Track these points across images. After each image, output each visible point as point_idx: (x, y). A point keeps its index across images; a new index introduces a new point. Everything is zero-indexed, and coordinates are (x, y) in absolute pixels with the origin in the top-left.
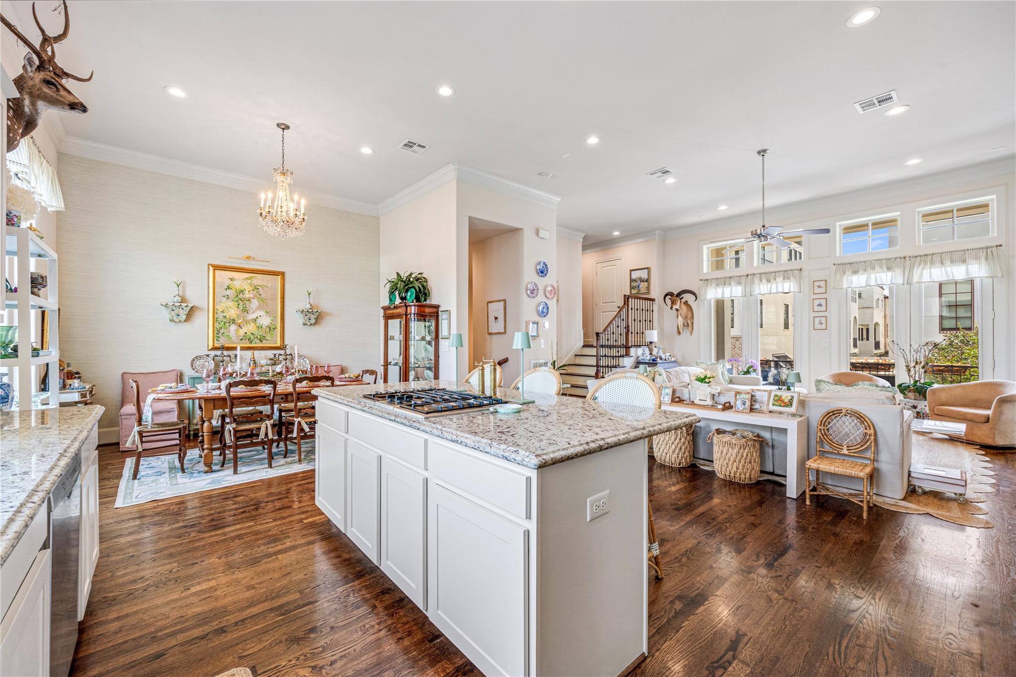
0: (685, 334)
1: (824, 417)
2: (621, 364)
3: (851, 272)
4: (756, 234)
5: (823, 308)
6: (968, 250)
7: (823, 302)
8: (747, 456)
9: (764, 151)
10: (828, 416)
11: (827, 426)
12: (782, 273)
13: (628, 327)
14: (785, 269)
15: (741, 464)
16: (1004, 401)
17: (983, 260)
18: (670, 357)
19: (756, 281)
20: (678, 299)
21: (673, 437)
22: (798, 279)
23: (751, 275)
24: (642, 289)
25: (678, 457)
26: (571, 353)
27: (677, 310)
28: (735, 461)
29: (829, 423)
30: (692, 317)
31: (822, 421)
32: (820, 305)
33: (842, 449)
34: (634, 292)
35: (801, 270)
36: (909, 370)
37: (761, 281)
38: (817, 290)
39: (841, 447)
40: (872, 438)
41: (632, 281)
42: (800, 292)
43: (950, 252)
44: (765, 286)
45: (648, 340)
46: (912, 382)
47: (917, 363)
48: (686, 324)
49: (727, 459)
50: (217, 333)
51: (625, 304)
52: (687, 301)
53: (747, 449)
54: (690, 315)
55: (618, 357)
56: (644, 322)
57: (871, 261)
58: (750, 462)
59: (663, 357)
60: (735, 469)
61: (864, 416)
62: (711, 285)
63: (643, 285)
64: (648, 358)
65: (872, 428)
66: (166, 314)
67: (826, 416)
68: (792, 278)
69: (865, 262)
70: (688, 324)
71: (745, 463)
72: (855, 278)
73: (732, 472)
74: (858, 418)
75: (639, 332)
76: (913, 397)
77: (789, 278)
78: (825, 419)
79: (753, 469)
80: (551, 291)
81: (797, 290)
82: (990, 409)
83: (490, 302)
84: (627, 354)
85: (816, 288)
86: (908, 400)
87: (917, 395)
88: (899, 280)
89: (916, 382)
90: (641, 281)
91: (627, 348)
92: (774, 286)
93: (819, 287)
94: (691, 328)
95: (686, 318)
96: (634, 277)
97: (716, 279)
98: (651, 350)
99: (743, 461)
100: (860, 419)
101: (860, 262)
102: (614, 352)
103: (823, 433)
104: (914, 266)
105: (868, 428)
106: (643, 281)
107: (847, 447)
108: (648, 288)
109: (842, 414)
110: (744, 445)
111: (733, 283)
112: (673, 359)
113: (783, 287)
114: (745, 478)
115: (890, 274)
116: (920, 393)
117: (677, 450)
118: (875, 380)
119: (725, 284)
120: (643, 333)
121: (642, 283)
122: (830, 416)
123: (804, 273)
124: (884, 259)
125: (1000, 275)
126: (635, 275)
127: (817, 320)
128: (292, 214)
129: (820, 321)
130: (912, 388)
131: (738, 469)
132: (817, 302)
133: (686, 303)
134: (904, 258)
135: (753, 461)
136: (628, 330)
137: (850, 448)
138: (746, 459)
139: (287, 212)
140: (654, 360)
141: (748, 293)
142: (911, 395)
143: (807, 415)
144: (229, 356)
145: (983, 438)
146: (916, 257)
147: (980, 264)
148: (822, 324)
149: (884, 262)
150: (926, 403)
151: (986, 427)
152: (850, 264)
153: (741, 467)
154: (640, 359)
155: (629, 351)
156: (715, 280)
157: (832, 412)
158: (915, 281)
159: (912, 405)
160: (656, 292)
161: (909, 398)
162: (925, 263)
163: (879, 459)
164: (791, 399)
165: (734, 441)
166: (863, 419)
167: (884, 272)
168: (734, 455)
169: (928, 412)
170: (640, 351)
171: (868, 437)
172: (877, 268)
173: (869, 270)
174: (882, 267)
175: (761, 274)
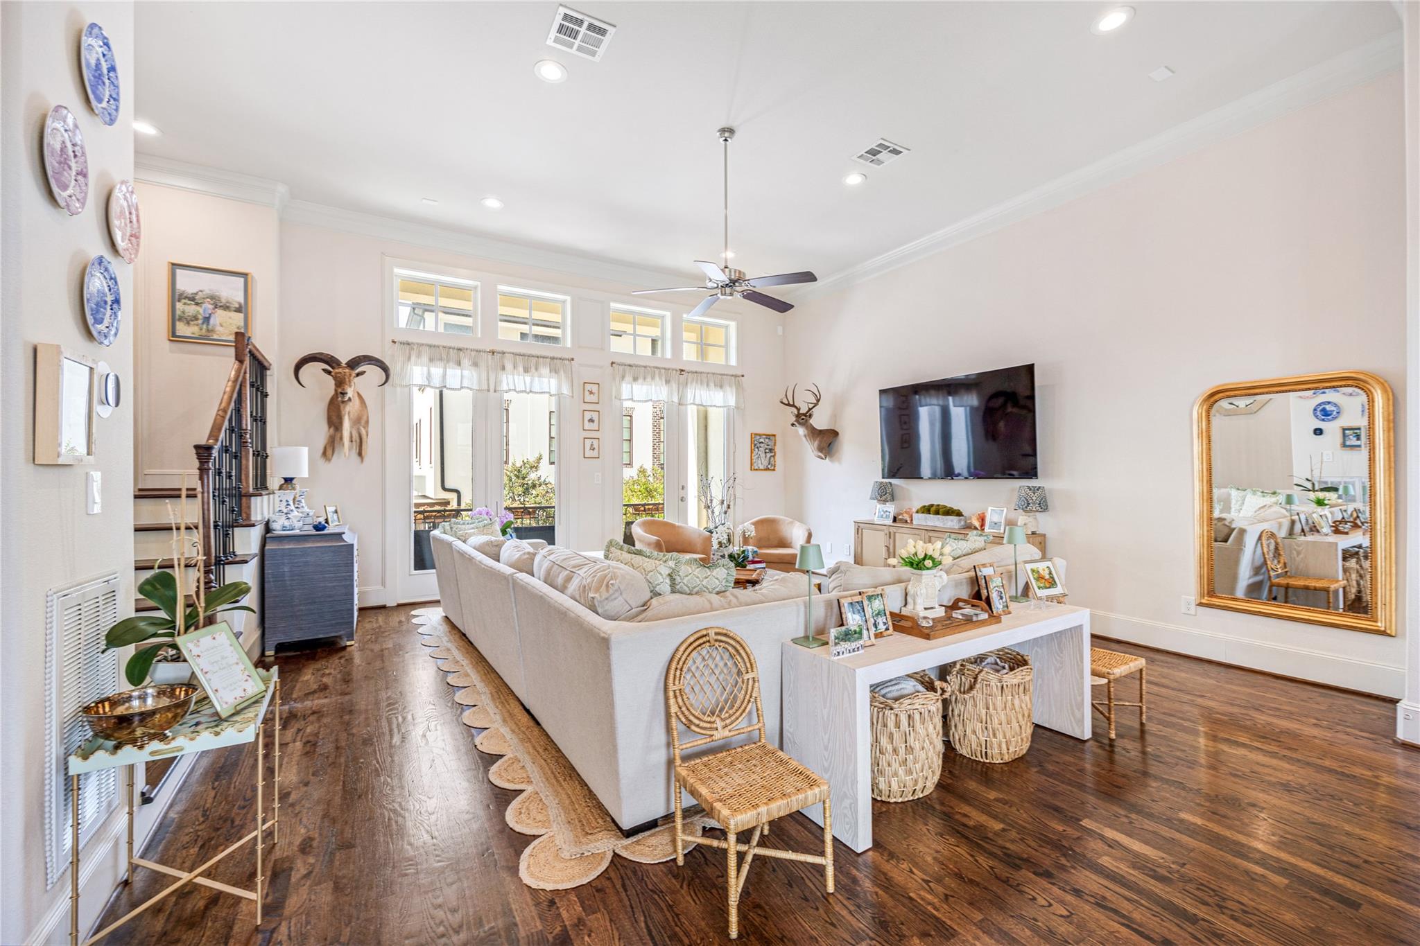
3: (631, 378)
5: (594, 426)
7: (595, 416)
12: (548, 360)
14: (552, 355)
19: (508, 366)
20: (353, 374)
22: (568, 375)
23: (499, 353)
24: (218, 328)
32: (591, 420)
35: (572, 361)
37: (516, 367)
38: (589, 398)
41: (176, 296)
42: (573, 397)
43: (713, 374)
44: (521, 377)
48: (355, 436)
54: (365, 417)
57: (652, 368)
62: (419, 355)
69: (645, 367)
70: (360, 437)
72: (633, 387)
81: (569, 393)
85: (587, 393)
92: (535, 380)
93: (591, 393)
94: (363, 446)
95: (357, 422)
96: (184, 287)
97: (432, 347)
101: (642, 367)
104: (687, 383)
106: (226, 308)
111: (465, 362)
113: (549, 385)
119: (448, 361)
121: (220, 312)
123: (577, 366)
124: (667, 369)
126: (187, 283)
127: (588, 442)
129: (592, 445)
132: (588, 416)
134: (680, 371)
141: (492, 388)
146: (689, 373)
148: (594, 449)
149: (664, 371)
152: (630, 366)
162: (696, 382)
167: (662, 386)
172: (657, 378)
173: (649, 379)
174: (660, 378)
175: (515, 354)
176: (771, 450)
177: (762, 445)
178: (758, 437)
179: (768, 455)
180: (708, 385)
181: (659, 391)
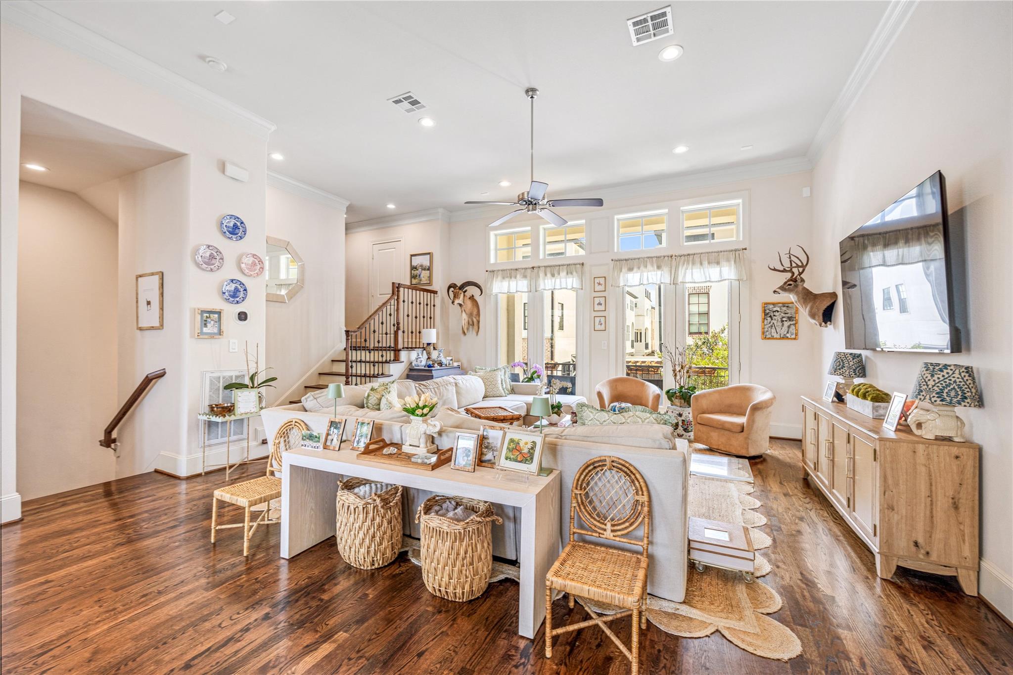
0: (471, 334)
1: (581, 474)
2: (386, 373)
3: (626, 269)
4: (523, 199)
5: (603, 307)
6: (721, 252)
7: (602, 300)
8: (466, 553)
9: (533, 90)
10: (587, 471)
11: (585, 489)
12: (566, 267)
13: (398, 324)
14: (568, 263)
15: (456, 569)
16: (756, 408)
17: (733, 262)
18: (451, 362)
19: (542, 274)
20: (460, 292)
21: (361, 516)
22: (580, 274)
23: (536, 267)
24: (423, 279)
25: (368, 552)
26: (326, 358)
27: (460, 305)
28: (446, 565)
29: (588, 484)
30: (478, 314)
31: (578, 480)
32: (600, 304)
33: (605, 530)
34: (414, 281)
35: (583, 264)
36: (676, 375)
37: (546, 275)
38: (598, 288)
39: (603, 526)
40: (646, 509)
41: (413, 268)
42: (582, 289)
43: (707, 253)
44: (550, 281)
45: (425, 341)
46: (678, 387)
47: (682, 368)
48: (471, 322)
49: (435, 561)
51: (393, 293)
52: (473, 296)
53: (466, 539)
54: (475, 313)
55: (382, 363)
56: (422, 318)
57: (643, 258)
58: (472, 564)
59: (444, 361)
60: (447, 579)
61: (634, 471)
62: (497, 277)
63: (425, 274)
64: (424, 363)
65: (645, 493)
67: (584, 470)
68: (574, 273)
69: (639, 259)
70: (473, 323)
71: (463, 566)
72: (630, 275)
73: (443, 584)
74: (627, 474)
75: (414, 331)
76: (679, 404)
77: (571, 273)
78: (582, 477)
79: (476, 573)
80: (254, 264)
81: (579, 286)
82: (745, 415)
83: (140, 276)
84: (397, 359)
85: (596, 285)
86: (674, 407)
87: (683, 401)
88: (667, 279)
89: (681, 387)
90: (422, 269)
91: (397, 351)
92: (558, 281)
93: (599, 284)
94: (476, 327)
95: (470, 315)
96: (414, 264)
97: (503, 270)
98: (429, 354)
99: (458, 563)
100: (630, 476)
101: (635, 259)
102: (375, 356)
103: (580, 501)
104: (679, 265)
105: (640, 493)
106: (425, 269)
107: (613, 525)
108: (430, 278)
109: (605, 468)
110: (460, 533)
111: (518, 276)
112: (456, 364)
113: (566, 283)
114: (463, 593)
115: (659, 272)
116: (685, 400)
117: (367, 541)
118: (647, 385)
119: (511, 277)
120: (420, 332)
121: (423, 271)
122: (590, 471)
123: (586, 268)
124: (654, 257)
125: (745, 279)
126: (417, 261)
127: (597, 320)
129: (600, 321)
130: (678, 394)
131: (450, 578)
132: (597, 301)
133: (472, 298)
134: (671, 256)
135: (476, 559)
136: (398, 328)
137: (616, 528)
138: (463, 559)
140: (429, 366)
141: (533, 289)
142: (677, 401)
143: (560, 468)
145: (739, 449)
146: (681, 256)
147: (730, 266)
148: (601, 324)
149: (654, 259)
150: (690, 410)
151: (741, 437)
152: (626, 260)
153: (455, 575)
154: (413, 364)
155: (399, 355)
156: (501, 272)
157: (593, 463)
158: (679, 281)
159: (678, 413)
160: (439, 283)
161: (676, 405)
162: (688, 263)
163: (655, 540)
164: (532, 448)
165: (445, 528)
166: (633, 477)
167: (654, 271)
168: (445, 554)
169: (691, 419)
170: (414, 354)
171: (640, 508)
172: (649, 266)
173: (642, 268)
174: (652, 266)
175: (545, 267)
176: (790, 319)
177: (776, 314)
178: (771, 306)
179: (786, 324)
180: (701, 264)
181: (655, 277)
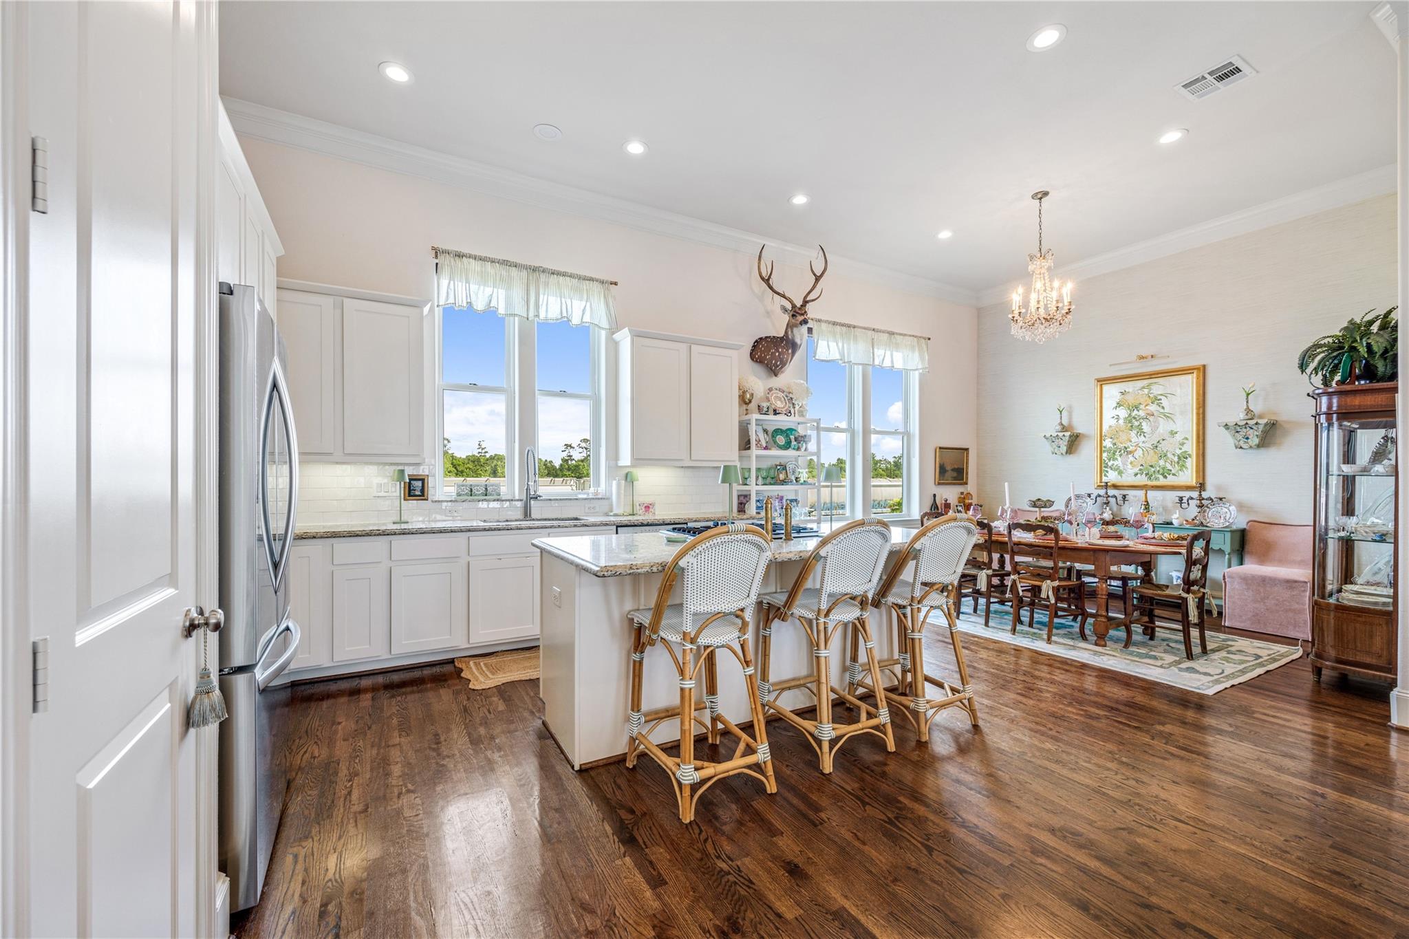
50: (1103, 467)
66: (1047, 447)
128: (1052, 308)
139: (1046, 305)
144: (1115, 497)
